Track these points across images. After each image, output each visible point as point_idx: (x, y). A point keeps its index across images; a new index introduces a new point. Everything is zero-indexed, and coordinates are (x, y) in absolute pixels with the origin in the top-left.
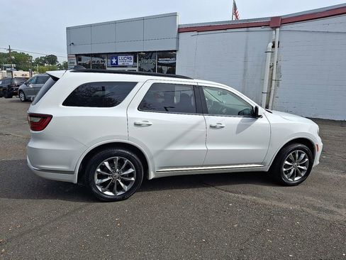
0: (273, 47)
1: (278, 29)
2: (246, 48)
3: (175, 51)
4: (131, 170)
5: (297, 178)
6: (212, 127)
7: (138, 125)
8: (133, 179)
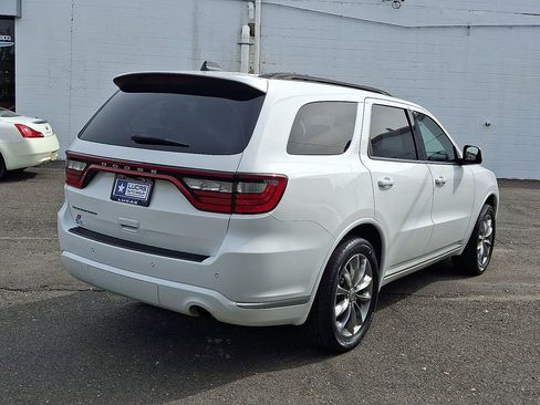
0: (252, 34)
4: (368, 279)
5: (485, 259)
6: (438, 183)
7: (381, 186)
8: (368, 295)
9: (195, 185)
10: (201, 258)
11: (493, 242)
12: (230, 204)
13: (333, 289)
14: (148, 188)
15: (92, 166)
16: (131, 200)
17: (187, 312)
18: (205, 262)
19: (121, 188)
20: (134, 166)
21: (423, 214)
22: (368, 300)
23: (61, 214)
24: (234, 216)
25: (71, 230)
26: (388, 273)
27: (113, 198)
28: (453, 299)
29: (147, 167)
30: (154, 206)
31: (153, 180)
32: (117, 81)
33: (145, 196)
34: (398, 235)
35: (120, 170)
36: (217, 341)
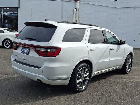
0: (76, 11)
1: (78, 2)
2: (62, 10)
3: (17, 8)
4: (88, 74)
5: (129, 70)
6: (111, 49)
7: (91, 50)
8: (88, 78)
9: (38, 49)
10: (39, 67)
11: (132, 65)
12: (46, 54)
13: (76, 76)
14: (28, 50)
15: (17, 45)
16: (25, 53)
17: (37, 81)
18: (40, 69)
19: (23, 50)
20: (25, 45)
21: (106, 57)
22: (88, 79)
23: (12, 56)
24: (47, 57)
25: (13, 60)
26: (95, 73)
27: (21, 52)
28: (116, 80)
29: (28, 45)
30: (30, 55)
31: (30, 48)
32: (25, 23)
33: (28, 52)
34: (97, 63)
35: (22, 46)
36: (49, 88)
